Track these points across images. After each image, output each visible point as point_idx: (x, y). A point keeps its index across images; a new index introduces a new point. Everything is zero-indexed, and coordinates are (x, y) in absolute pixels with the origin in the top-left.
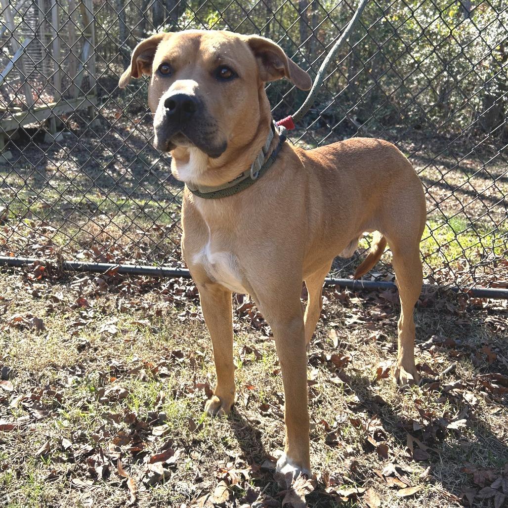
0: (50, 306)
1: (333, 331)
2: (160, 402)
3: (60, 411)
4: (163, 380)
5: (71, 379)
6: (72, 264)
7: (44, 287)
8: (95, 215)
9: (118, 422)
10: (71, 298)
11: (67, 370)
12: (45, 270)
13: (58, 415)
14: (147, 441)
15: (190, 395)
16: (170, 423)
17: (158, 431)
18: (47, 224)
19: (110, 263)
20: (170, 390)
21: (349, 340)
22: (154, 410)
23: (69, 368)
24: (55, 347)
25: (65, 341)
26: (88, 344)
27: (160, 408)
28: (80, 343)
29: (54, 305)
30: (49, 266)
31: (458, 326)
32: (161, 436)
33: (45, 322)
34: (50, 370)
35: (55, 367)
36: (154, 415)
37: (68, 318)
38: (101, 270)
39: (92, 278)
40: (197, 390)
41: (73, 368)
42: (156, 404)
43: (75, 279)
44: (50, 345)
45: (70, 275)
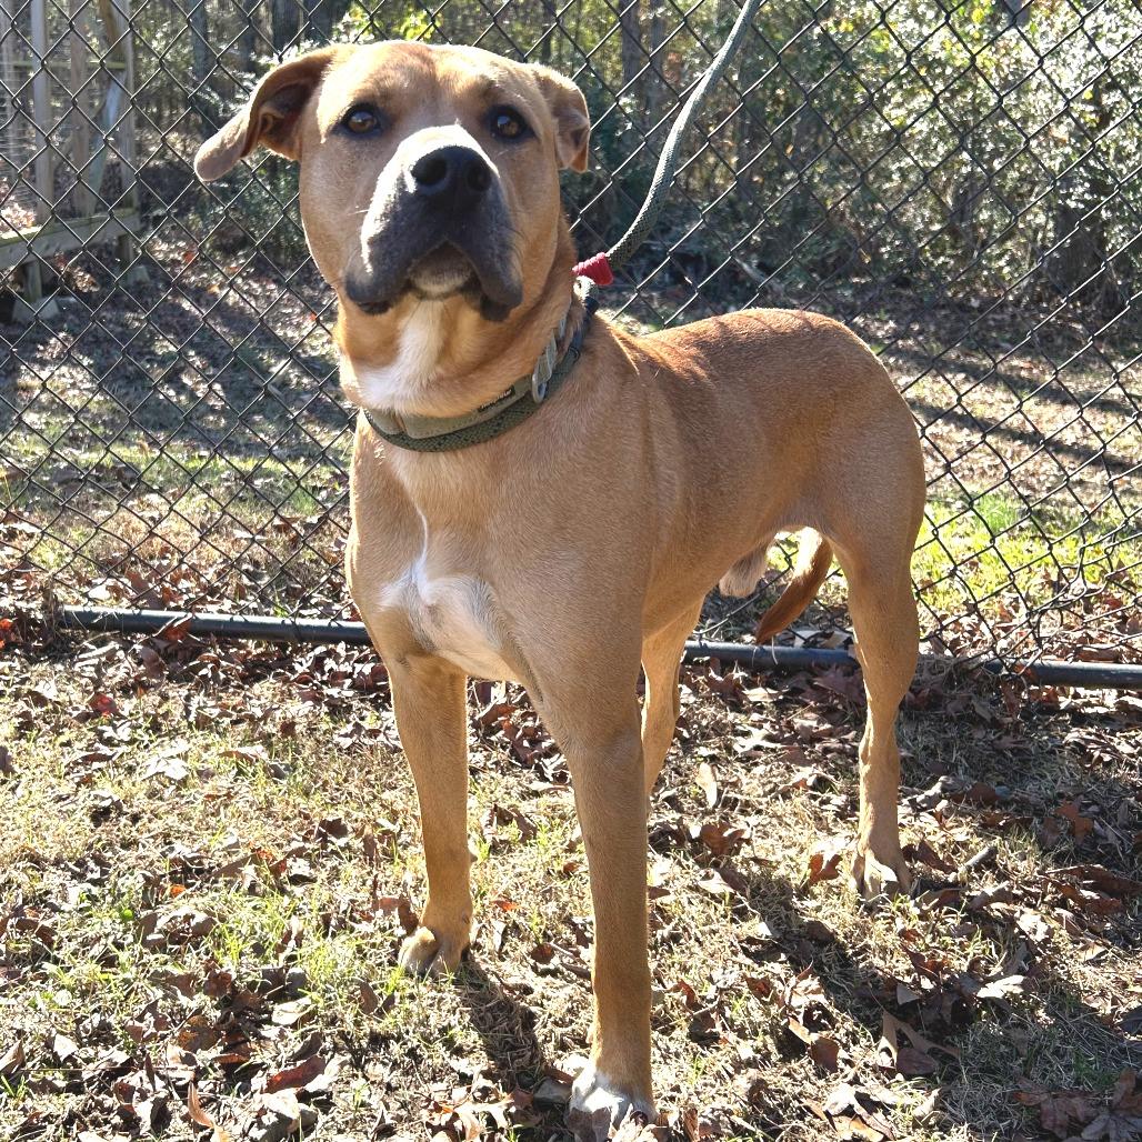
0: (25, 715)
1: (705, 768)
2: (292, 943)
3: (49, 967)
4: (298, 890)
5: (76, 891)
6: (78, 614)
7: (11, 668)
8: (133, 494)
9: (189, 993)
10: (76, 696)
11: (66, 869)
12: (12, 628)
13: (45, 978)
14: (260, 1038)
15: (364, 927)
16: (315, 995)
17: (286, 1013)
18: (18, 518)
19: (169, 609)
20: (314, 914)
21: (745, 788)
22: (275, 964)
23: (71, 865)
24: (38, 812)
25: (60, 799)
26: (117, 805)
27: (291, 958)
28: (97, 802)
29: (35, 711)
30: (22, 618)
31: (1000, 752)
32: (294, 1026)
33: (12, 753)
34: (24, 870)
35: (36, 861)
36: (276, 977)
37: (68, 744)
38: (148, 626)
39: (126, 647)
40: (380, 913)
41: (81, 863)
42: (280, 949)
43: (85, 650)
44: (25, 808)
45: (73, 638)
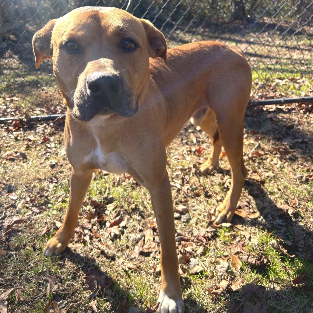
0: (27, 144)
2: (107, 190)
3: (49, 205)
4: (106, 177)
5: (51, 186)
6: (35, 118)
7: (21, 134)
8: (40, 87)
9: (86, 206)
10: (38, 138)
12: (19, 123)
13: (49, 208)
14: (106, 214)
15: (124, 184)
16: (116, 201)
17: (110, 207)
18: (13, 96)
19: (57, 114)
20: (111, 182)
22: (105, 196)
23: (49, 179)
24: (37, 168)
25: (41, 164)
26: (56, 163)
27: (108, 194)
28: (51, 163)
29: (30, 143)
30: (21, 121)
32: (113, 210)
33: (26, 154)
34: (38, 182)
35: (40, 180)
36: (106, 198)
37: (40, 150)
38: (52, 119)
39: (48, 124)
40: (127, 179)
41: (51, 179)
42: (105, 192)
43: (38, 127)
44: (33, 167)
45: (34, 124)
